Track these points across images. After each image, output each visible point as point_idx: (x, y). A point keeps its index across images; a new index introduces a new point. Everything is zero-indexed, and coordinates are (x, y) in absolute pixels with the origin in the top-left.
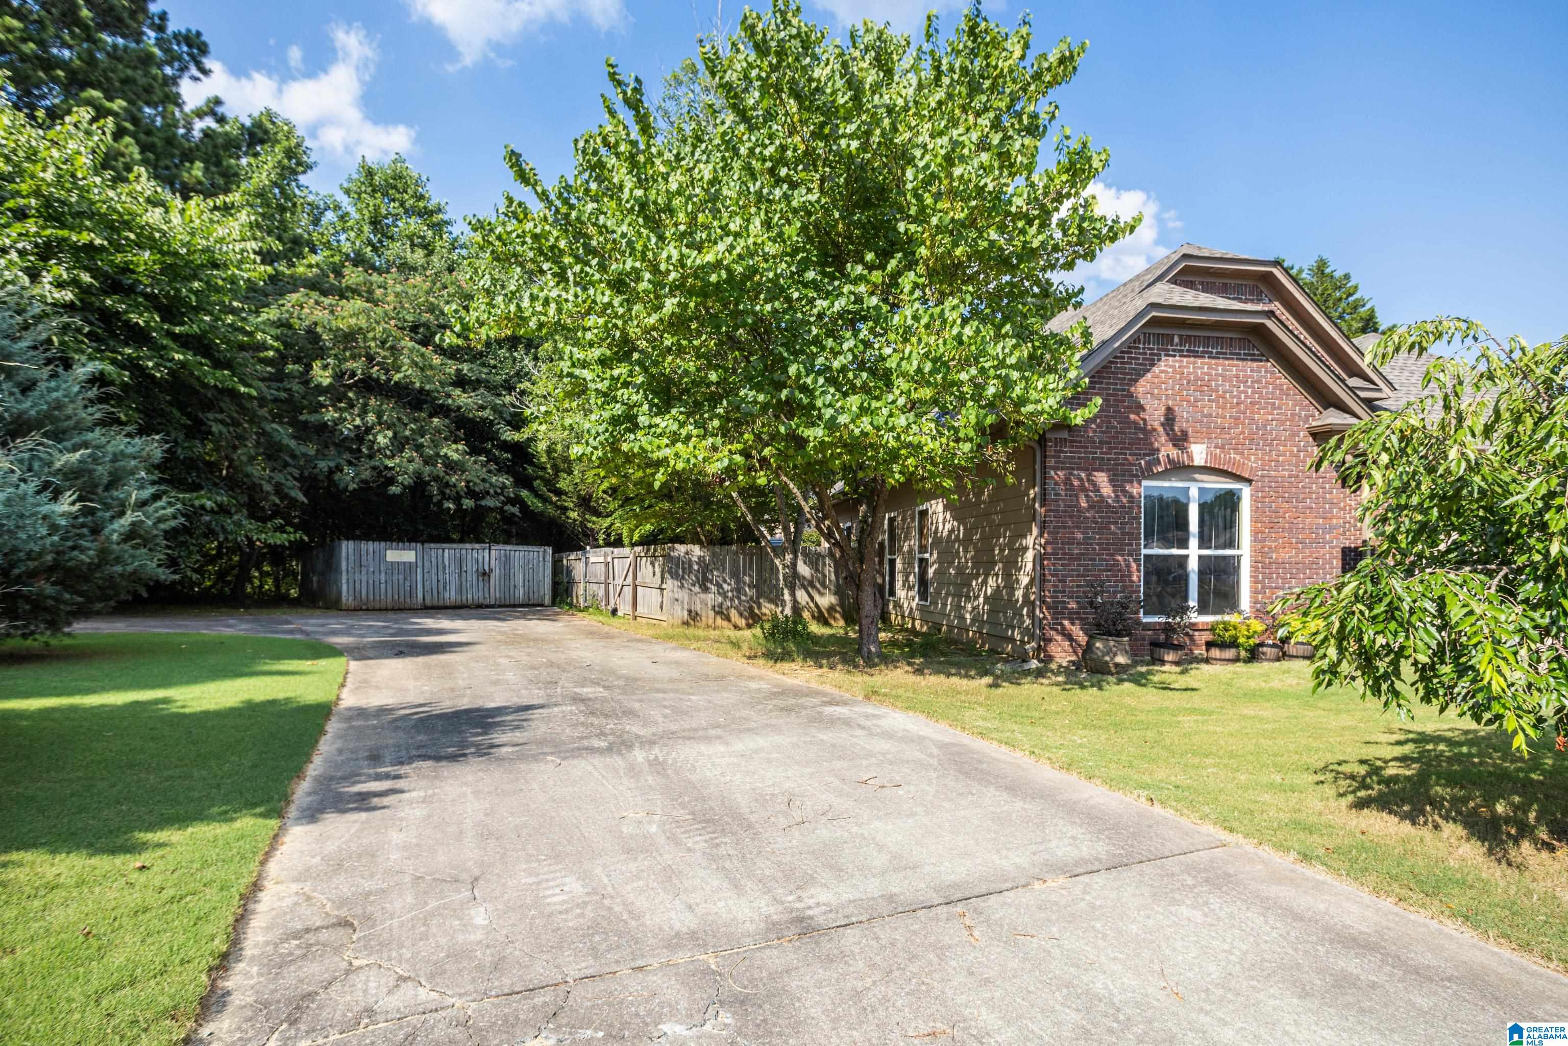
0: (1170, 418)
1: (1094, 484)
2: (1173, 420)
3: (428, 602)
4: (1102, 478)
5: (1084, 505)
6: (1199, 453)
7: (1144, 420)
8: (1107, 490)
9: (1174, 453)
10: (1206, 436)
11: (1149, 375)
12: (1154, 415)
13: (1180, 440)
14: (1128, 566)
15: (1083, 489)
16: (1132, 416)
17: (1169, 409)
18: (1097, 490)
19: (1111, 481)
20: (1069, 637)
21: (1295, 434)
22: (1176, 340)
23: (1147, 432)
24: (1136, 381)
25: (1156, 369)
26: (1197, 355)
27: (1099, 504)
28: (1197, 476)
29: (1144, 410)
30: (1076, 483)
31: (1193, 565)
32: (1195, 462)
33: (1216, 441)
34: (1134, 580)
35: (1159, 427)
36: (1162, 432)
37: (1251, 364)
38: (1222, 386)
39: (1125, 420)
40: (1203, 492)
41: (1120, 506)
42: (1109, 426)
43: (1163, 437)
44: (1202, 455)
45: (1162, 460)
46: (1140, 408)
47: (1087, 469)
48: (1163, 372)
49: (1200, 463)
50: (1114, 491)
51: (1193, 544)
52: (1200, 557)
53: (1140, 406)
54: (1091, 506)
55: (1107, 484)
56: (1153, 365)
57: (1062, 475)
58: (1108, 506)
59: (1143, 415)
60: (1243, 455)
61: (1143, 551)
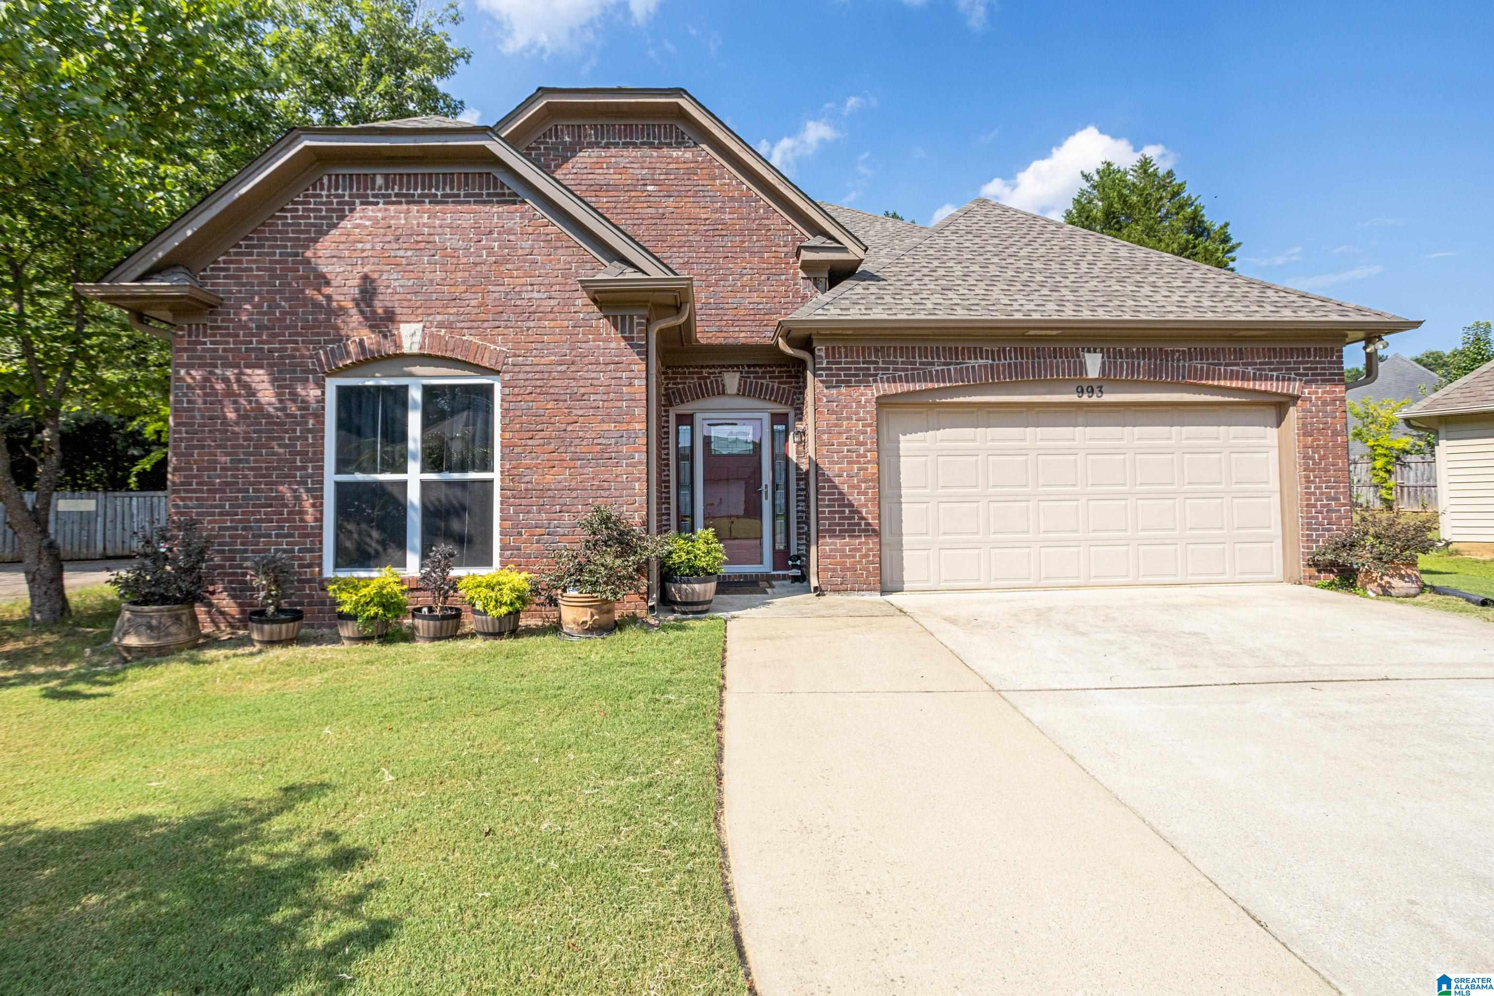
0: (367, 290)
1: (247, 387)
2: (374, 291)
3: (110, 553)
4: (257, 377)
5: (231, 415)
6: (411, 337)
7: (329, 298)
8: (267, 395)
9: (370, 338)
10: (414, 315)
11: (335, 232)
13: (383, 320)
14: (298, 498)
15: (229, 393)
16: (309, 292)
17: (365, 279)
18: (251, 393)
19: (273, 381)
21: (567, 302)
22: (380, 181)
23: (333, 312)
24: (316, 241)
25: (346, 224)
26: (411, 200)
27: (255, 415)
28: (417, 370)
29: (328, 283)
30: (220, 386)
31: (414, 495)
32: (406, 350)
33: (439, 318)
34: (309, 518)
35: (350, 305)
36: (354, 311)
37: (496, 209)
38: (452, 241)
39: (297, 297)
40: (429, 392)
41: (288, 416)
42: (273, 305)
43: (356, 317)
44: (418, 338)
45: (352, 348)
46: (323, 280)
47: (237, 366)
48: (357, 226)
49: (415, 350)
50: (278, 395)
51: (414, 467)
52: (424, 484)
53: (323, 276)
54: (243, 417)
55: (266, 385)
56: (342, 218)
57: (197, 374)
58: (269, 416)
59: (327, 291)
60: (484, 337)
61: (331, 477)
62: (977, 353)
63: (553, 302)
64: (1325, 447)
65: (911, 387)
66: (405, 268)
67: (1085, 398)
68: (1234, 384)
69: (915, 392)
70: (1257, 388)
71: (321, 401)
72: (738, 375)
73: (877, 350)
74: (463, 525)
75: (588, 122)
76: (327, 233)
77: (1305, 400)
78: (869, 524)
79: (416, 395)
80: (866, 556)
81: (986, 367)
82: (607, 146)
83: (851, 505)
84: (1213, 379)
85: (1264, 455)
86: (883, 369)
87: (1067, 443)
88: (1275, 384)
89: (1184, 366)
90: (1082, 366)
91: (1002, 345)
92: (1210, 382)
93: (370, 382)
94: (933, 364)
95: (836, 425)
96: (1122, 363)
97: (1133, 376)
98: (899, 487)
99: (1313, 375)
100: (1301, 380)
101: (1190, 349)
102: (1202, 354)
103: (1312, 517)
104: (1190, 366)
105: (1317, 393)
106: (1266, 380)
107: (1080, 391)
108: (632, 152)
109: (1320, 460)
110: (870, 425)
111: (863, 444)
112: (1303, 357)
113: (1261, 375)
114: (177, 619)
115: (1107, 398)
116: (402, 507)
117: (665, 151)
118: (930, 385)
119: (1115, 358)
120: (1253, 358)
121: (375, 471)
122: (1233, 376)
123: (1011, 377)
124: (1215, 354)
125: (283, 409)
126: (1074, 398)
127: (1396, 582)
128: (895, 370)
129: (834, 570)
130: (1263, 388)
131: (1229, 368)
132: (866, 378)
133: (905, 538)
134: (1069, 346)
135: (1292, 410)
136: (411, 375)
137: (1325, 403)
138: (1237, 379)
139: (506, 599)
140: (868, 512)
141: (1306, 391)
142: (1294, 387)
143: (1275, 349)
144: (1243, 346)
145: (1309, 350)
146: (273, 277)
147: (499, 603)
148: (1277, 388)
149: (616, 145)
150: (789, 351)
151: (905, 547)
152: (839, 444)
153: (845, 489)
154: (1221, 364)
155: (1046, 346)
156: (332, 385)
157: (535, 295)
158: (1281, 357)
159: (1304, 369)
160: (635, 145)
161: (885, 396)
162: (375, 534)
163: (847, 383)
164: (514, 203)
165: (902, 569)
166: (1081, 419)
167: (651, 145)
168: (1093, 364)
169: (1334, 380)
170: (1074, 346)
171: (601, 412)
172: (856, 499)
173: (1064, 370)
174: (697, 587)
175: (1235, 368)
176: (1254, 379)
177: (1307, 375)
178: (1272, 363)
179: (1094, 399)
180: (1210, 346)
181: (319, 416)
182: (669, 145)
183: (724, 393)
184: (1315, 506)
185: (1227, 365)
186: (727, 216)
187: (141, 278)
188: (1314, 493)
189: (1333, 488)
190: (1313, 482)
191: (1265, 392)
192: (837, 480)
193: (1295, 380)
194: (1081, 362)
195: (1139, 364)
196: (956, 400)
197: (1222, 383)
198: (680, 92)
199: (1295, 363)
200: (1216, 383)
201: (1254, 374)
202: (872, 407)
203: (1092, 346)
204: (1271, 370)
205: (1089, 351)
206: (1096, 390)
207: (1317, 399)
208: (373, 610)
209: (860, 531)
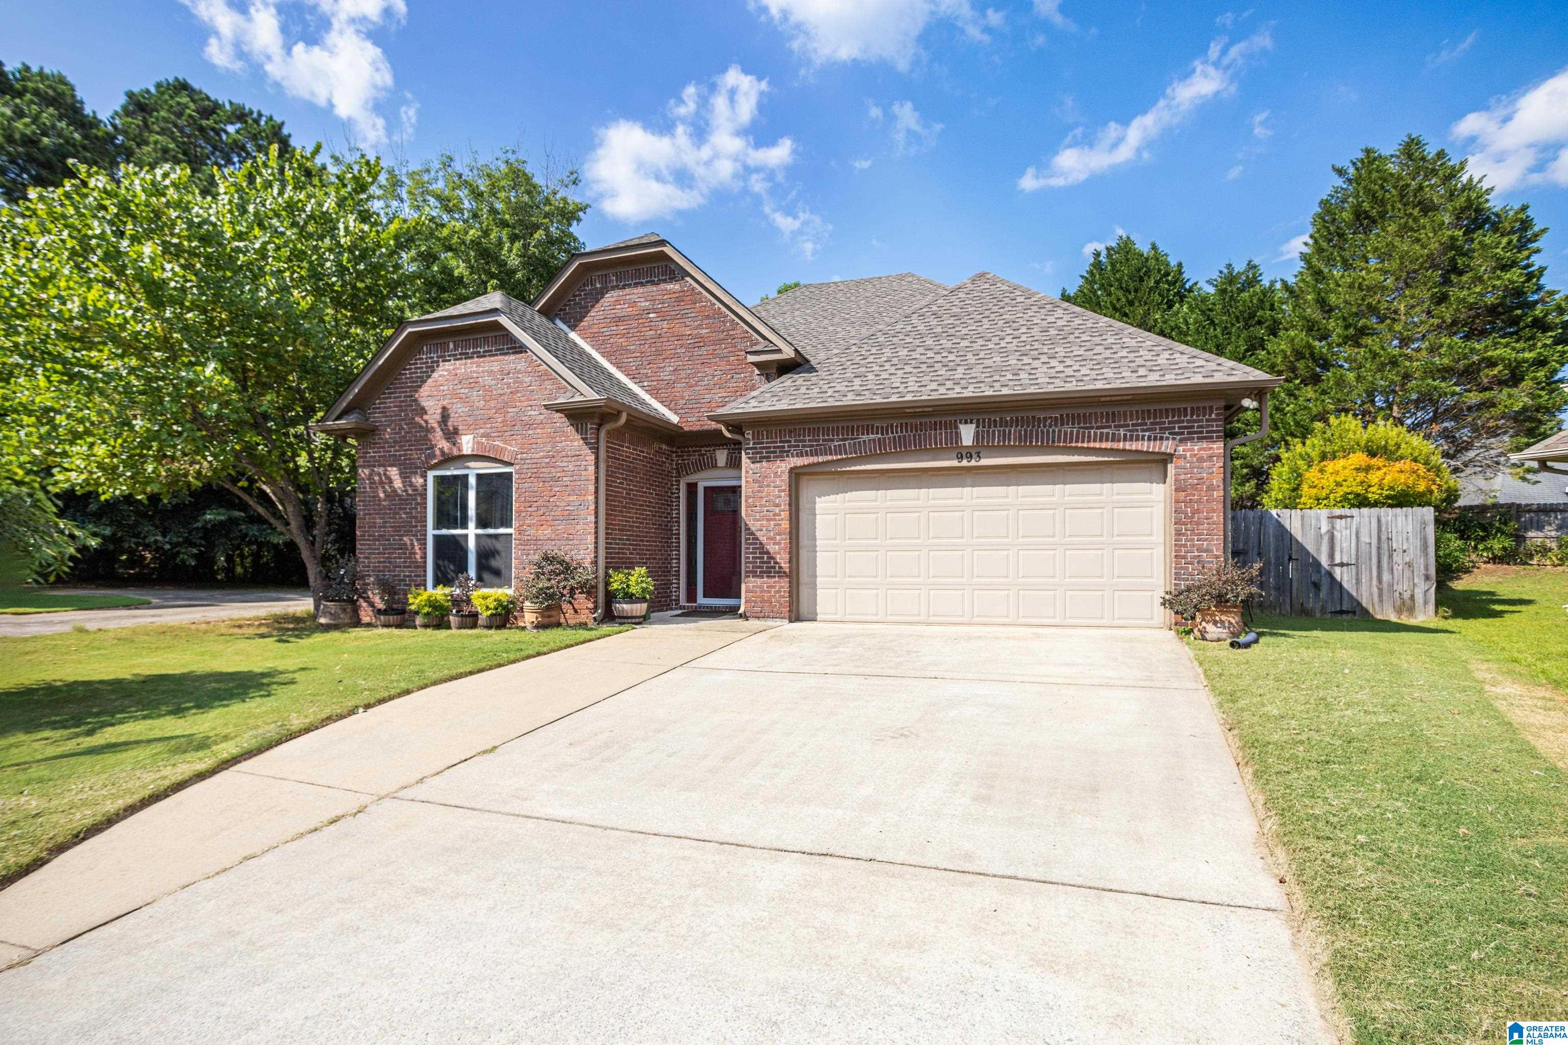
0: (445, 416)
1: (389, 478)
2: (448, 416)
4: (394, 472)
5: (382, 495)
6: (467, 444)
7: (426, 422)
8: (398, 484)
9: (446, 446)
10: (471, 428)
11: (430, 380)
12: (433, 418)
13: (452, 435)
14: (412, 545)
15: (381, 482)
16: (417, 419)
17: (444, 409)
18: (391, 482)
19: (401, 474)
20: (372, 605)
22: (451, 346)
23: (429, 430)
24: (420, 387)
25: (435, 375)
26: (466, 357)
27: (392, 495)
28: (472, 464)
29: (426, 413)
30: (377, 478)
31: (472, 544)
32: (465, 452)
33: (482, 431)
34: (418, 557)
35: (436, 425)
36: (438, 430)
37: (512, 357)
38: (488, 381)
39: (412, 423)
40: (479, 477)
41: (408, 495)
42: (401, 428)
43: (439, 433)
44: (470, 445)
45: (438, 452)
46: (423, 411)
47: (384, 466)
48: (441, 376)
49: (469, 452)
50: (403, 482)
51: (472, 525)
52: (478, 536)
53: (423, 409)
54: (387, 496)
55: (398, 477)
56: (433, 371)
57: (367, 471)
58: (398, 495)
59: (425, 417)
60: (505, 442)
61: (431, 532)
62: (868, 429)
63: (542, 417)
64: (1199, 501)
65: (814, 459)
66: (464, 400)
67: (965, 463)
68: (1104, 445)
69: (819, 464)
70: (1127, 447)
71: (425, 485)
72: (726, 452)
73: (790, 432)
74: (495, 563)
75: (611, 271)
76: (425, 381)
77: (1180, 457)
78: (780, 567)
79: (472, 481)
80: (779, 592)
81: (874, 440)
82: (624, 287)
83: (768, 553)
84: (1083, 442)
85: (1149, 510)
86: (795, 446)
87: (956, 501)
88: (1146, 443)
89: (1054, 431)
90: (958, 435)
91: (890, 422)
92: (1080, 445)
93: (448, 473)
94: (833, 440)
95: (759, 492)
96: (994, 432)
97: (1004, 441)
98: (815, 539)
99: (1189, 433)
100: (1174, 439)
101: (1062, 416)
102: (1073, 419)
103: (1182, 568)
104: (1060, 431)
105: (1193, 450)
106: (1137, 440)
107: (960, 457)
108: (640, 290)
109: (1193, 514)
110: (784, 491)
111: (778, 505)
112: (1179, 416)
113: (1131, 436)
114: (344, 610)
115: (984, 462)
116: (465, 551)
117: (663, 286)
118: (830, 458)
119: (989, 427)
120: (1125, 420)
121: (456, 528)
122: (1103, 438)
123: (895, 448)
124: (1086, 418)
125: (406, 491)
126: (955, 463)
127: (1210, 628)
128: (804, 446)
129: (755, 602)
130: (1134, 448)
131: (1099, 431)
132: (782, 454)
133: (818, 579)
134: (948, 419)
135: (1169, 466)
136: (468, 468)
137: (1201, 460)
138: (1107, 440)
139: (492, 606)
140: (783, 559)
141: (1181, 448)
142: (1167, 446)
143: (1149, 411)
144: (1116, 410)
145: (1185, 409)
146: (401, 411)
147: (488, 608)
148: (1148, 447)
149: (629, 285)
150: (728, 435)
151: (819, 586)
152: (761, 506)
153: (764, 540)
154: (1092, 428)
155: (927, 420)
156: (431, 474)
157: (533, 413)
158: (1155, 418)
159: (1180, 428)
160: (642, 284)
161: (796, 468)
162: (452, 567)
163: (768, 459)
164: (521, 352)
165: (815, 604)
166: (969, 481)
167: (653, 283)
168: (967, 434)
169: (1212, 437)
170: (953, 419)
171: (569, 488)
172: (772, 548)
173: (941, 440)
174: (625, 606)
175: (1105, 431)
176: (1125, 440)
177: (1183, 433)
178: (1146, 424)
179: (973, 463)
180: (1081, 411)
181: (424, 496)
182: (665, 281)
183: (715, 466)
184: (1184, 557)
185: (1098, 428)
186: (704, 331)
187: (336, 419)
188: (1185, 546)
189: (1206, 540)
190: (1184, 534)
191: (1137, 451)
192: (758, 534)
193: (1167, 439)
194: (957, 433)
195: (1010, 432)
196: (853, 468)
197: (1092, 445)
198: (663, 242)
199: (1169, 423)
200: (1085, 445)
201: (1125, 435)
202: (786, 477)
203: (968, 418)
204: (1143, 431)
205: (966, 423)
206: (974, 455)
207: (1191, 456)
208: (426, 610)
209: (775, 572)
